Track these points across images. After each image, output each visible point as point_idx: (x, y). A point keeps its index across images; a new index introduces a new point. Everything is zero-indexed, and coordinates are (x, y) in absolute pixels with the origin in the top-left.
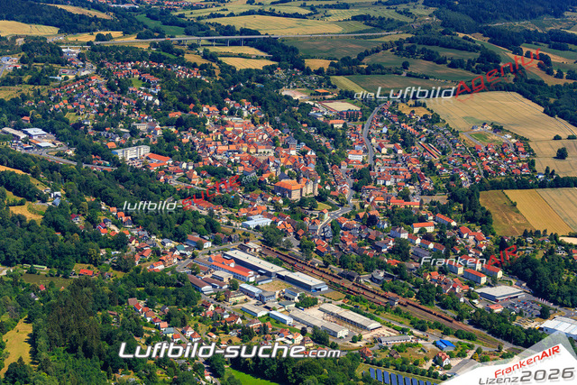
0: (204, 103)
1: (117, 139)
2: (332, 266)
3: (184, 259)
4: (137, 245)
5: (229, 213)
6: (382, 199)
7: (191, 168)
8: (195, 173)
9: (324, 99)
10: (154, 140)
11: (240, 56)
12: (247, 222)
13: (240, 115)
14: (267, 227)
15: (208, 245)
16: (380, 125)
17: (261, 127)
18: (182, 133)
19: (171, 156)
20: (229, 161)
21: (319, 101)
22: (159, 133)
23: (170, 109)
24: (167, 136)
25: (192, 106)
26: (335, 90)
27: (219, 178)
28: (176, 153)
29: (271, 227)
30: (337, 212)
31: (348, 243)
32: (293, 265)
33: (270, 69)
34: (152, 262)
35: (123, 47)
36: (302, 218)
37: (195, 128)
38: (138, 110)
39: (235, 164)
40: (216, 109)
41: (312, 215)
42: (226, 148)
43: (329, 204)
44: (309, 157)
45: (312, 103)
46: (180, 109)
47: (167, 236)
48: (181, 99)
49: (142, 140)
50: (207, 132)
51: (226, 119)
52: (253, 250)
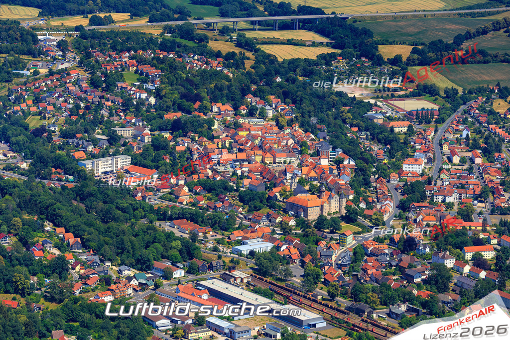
0: (214, 100)
1: (90, 148)
2: (339, 298)
3: (143, 290)
4: (82, 271)
5: (219, 237)
6: (433, 218)
7: (182, 182)
8: (186, 189)
9: (393, 96)
10: (139, 148)
11: (290, 42)
12: (240, 247)
13: (263, 116)
14: (265, 253)
15: (179, 274)
16: (461, 127)
17: (288, 131)
18: (179, 139)
19: (157, 168)
20: (234, 174)
21: (386, 99)
22: (147, 139)
23: (167, 110)
24: (156, 143)
25: (198, 104)
26: (411, 85)
27: (217, 195)
28: (165, 164)
29: (271, 252)
30: (367, 235)
31: (370, 272)
32: (288, 297)
33: (327, 59)
34: (97, 292)
35: (124, 33)
36: (317, 243)
37: (196, 132)
38: (124, 111)
39: (242, 177)
40: (230, 108)
41: (331, 239)
42: (233, 157)
43: (358, 225)
44: (344, 167)
45: (372, 101)
46: (181, 108)
47: (127, 262)
48: (183, 96)
49: (122, 149)
50: (211, 138)
51: (241, 121)
52: (239, 281)
